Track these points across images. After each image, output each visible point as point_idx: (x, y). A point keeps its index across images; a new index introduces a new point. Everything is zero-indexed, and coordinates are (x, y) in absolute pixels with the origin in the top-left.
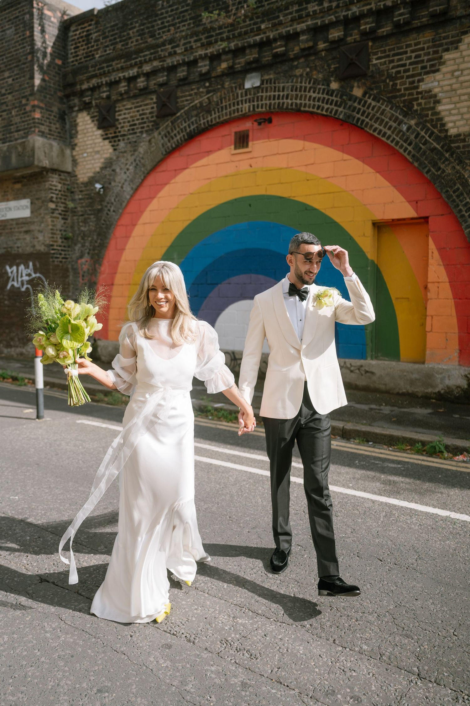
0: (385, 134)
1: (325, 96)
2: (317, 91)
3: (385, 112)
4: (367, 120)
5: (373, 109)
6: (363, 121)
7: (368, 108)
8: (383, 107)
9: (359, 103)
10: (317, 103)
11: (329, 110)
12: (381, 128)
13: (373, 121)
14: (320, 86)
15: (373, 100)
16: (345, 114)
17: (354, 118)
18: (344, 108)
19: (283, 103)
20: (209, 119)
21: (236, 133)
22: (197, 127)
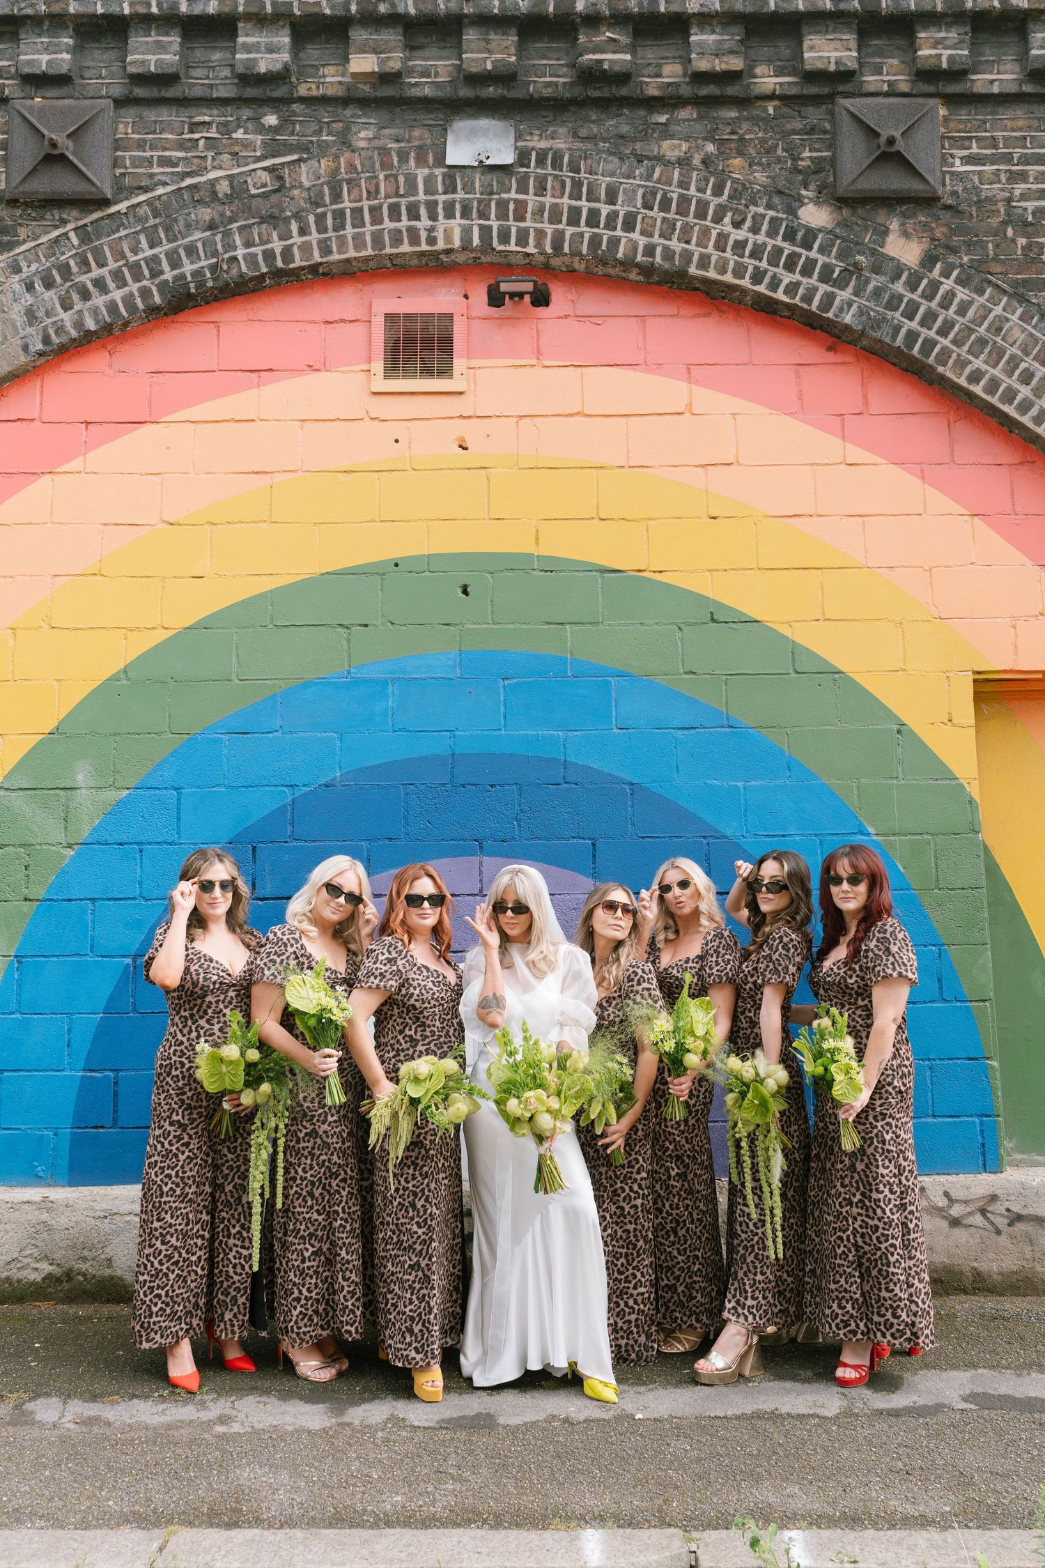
0: (1009, 396)
1: (779, 242)
2: (748, 223)
3: (1007, 326)
4: (946, 342)
5: (962, 311)
6: (929, 345)
7: (945, 304)
8: (998, 310)
9: (912, 286)
10: (751, 263)
11: (801, 291)
12: (997, 372)
13: (966, 348)
14: (760, 210)
15: (959, 281)
16: (861, 312)
17: (897, 329)
18: (856, 294)
19: (614, 242)
20: (277, 246)
21: (390, 318)
22: (214, 268)
